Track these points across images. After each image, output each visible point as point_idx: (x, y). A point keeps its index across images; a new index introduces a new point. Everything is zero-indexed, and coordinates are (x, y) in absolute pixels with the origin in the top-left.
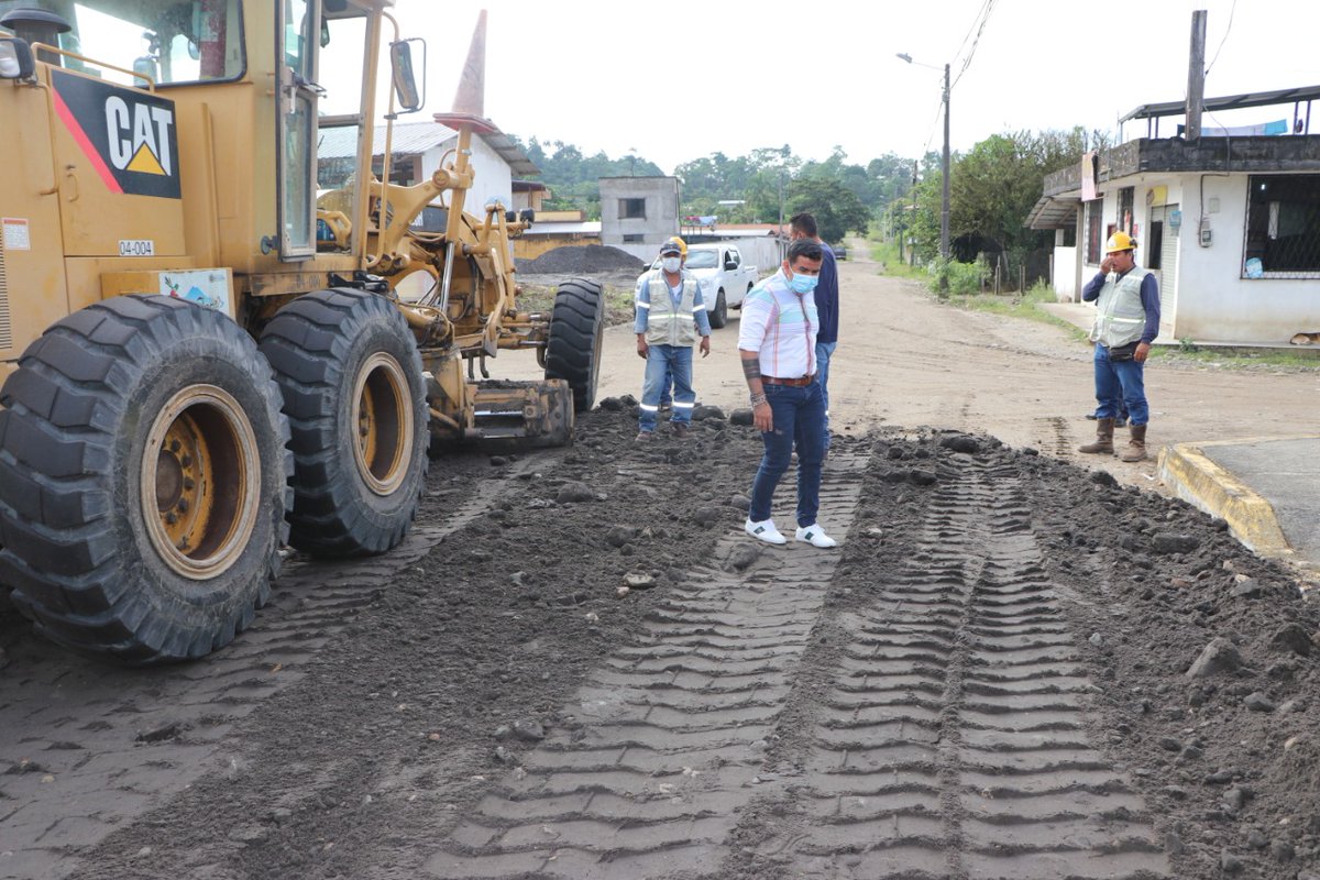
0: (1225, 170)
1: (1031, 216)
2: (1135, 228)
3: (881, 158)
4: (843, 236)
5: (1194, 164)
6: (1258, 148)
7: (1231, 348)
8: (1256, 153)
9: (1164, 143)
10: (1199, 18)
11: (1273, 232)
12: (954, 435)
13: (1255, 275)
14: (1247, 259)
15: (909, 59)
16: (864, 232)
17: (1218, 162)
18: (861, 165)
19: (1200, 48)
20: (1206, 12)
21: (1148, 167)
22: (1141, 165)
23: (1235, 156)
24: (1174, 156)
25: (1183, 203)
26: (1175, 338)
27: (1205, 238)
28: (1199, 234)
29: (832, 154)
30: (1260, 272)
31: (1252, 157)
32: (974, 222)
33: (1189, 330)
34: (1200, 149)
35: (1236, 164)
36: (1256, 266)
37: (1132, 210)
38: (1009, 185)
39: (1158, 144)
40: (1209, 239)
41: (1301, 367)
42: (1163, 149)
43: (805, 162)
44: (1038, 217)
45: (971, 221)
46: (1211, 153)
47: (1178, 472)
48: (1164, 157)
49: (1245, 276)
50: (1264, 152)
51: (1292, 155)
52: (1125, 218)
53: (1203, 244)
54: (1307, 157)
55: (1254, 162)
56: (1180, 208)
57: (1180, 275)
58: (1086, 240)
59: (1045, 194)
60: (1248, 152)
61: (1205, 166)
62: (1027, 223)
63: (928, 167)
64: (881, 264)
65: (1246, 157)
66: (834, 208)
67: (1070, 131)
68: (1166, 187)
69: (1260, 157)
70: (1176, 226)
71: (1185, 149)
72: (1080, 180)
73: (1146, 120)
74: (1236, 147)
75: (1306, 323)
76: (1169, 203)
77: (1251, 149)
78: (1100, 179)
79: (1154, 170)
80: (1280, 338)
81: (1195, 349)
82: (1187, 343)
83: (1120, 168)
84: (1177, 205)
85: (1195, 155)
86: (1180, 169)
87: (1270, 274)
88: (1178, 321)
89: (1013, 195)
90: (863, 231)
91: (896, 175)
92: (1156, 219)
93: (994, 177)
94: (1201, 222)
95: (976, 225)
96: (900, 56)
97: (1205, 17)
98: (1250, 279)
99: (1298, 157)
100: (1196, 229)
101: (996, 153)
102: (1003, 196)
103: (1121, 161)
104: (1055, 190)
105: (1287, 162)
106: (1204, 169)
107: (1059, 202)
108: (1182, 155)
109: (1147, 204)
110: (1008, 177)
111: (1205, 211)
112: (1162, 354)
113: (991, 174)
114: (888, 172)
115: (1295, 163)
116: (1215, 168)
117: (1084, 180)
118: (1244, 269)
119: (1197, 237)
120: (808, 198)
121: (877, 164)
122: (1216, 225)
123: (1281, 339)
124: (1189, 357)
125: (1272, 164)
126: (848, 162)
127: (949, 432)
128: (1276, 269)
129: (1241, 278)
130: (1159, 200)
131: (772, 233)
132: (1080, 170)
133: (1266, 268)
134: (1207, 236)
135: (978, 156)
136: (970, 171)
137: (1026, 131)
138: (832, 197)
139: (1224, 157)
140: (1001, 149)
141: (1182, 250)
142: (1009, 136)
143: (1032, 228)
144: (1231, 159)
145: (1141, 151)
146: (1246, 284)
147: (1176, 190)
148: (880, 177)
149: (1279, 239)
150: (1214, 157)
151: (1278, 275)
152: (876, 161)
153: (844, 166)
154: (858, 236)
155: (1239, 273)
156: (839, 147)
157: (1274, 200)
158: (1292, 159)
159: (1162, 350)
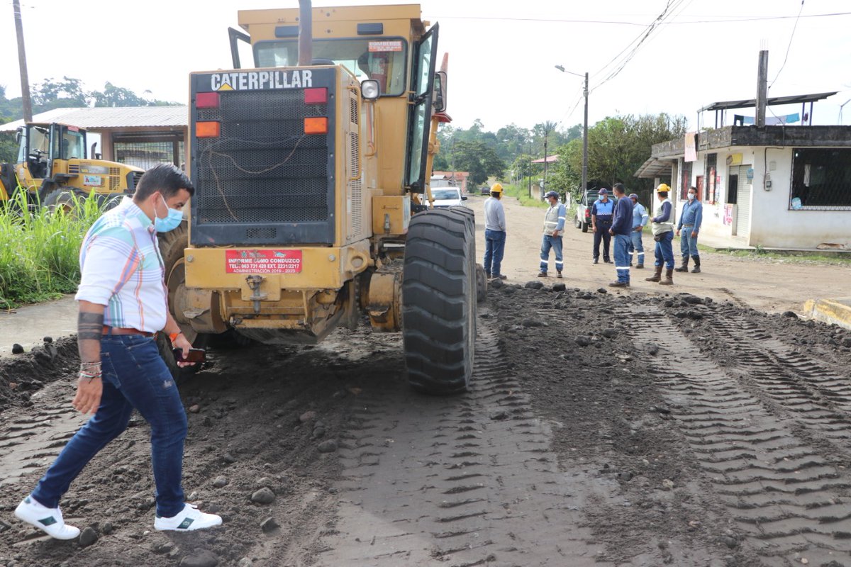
0: (782, 145)
1: (640, 170)
2: (718, 178)
3: (506, 127)
4: (487, 179)
5: (763, 142)
6: (800, 133)
7: (785, 251)
8: (799, 135)
9: (747, 129)
10: (764, 55)
11: (806, 182)
12: (688, 296)
13: (797, 208)
14: (792, 198)
15: (562, 69)
16: (502, 177)
17: (778, 141)
18: (492, 132)
19: (764, 72)
20: (767, 51)
21: (736, 142)
22: (733, 142)
23: (787, 137)
24: (752, 137)
25: (755, 165)
26: (750, 245)
27: (768, 185)
28: (764, 183)
29: (473, 125)
30: (800, 206)
31: (797, 138)
32: (598, 173)
33: (758, 241)
34: (767, 133)
35: (788, 142)
36: (797, 203)
37: (716, 167)
38: (621, 149)
39: (742, 130)
40: (770, 186)
41: (830, 263)
42: (745, 132)
43: (454, 130)
44: (644, 170)
45: (596, 172)
46: (774, 135)
47: (826, 312)
48: (746, 137)
49: (791, 208)
50: (804, 135)
51: (820, 137)
52: (711, 172)
53: (766, 189)
54: (829, 138)
55: (798, 141)
56: (753, 167)
57: (753, 207)
58: (679, 185)
59: (652, 156)
60: (795, 135)
61: (770, 142)
62: (636, 174)
63: (537, 134)
64: (516, 198)
65: (794, 138)
66: (482, 161)
67: (657, 115)
68: (742, 155)
69: (801, 138)
70: (750, 178)
71: (759, 133)
72: (684, 149)
73: (715, 111)
74: (788, 132)
75: (827, 236)
76: (743, 164)
77: (796, 133)
78: (700, 148)
79: (740, 145)
80: (813, 244)
81: (765, 252)
82: (760, 248)
83: (716, 142)
84: (751, 165)
85: (764, 136)
86: (756, 144)
87: (805, 207)
88: (752, 235)
89: (623, 155)
90: (500, 176)
91: (516, 140)
92: (733, 173)
93: (611, 144)
94: (765, 176)
95: (599, 175)
96: (557, 67)
97: (767, 55)
98: (794, 210)
99: (823, 139)
100: (762, 180)
101: (612, 128)
102: (617, 156)
103: (717, 138)
104: (661, 153)
105: (817, 141)
106: (770, 144)
107: (661, 161)
108: (757, 136)
109: (727, 164)
110: (621, 144)
111: (768, 169)
112: (747, 255)
113: (609, 142)
114: (511, 137)
115: (821, 142)
116: (776, 144)
117: (686, 149)
118: (790, 204)
119: (763, 185)
120: (465, 155)
121: (503, 131)
122: (774, 177)
123: (812, 246)
124: (763, 256)
125: (809, 142)
126: (484, 130)
127: (684, 294)
128: (808, 205)
129: (789, 209)
130: (736, 161)
131: (445, 177)
132: (684, 143)
133: (803, 203)
134: (769, 184)
135: (601, 131)
136: (597, 140)
137: (631, 115)
138: (481, 154)
139: (780, 137)
140: (616, 126)
141: (754, 192)
142: (620, 118)
143: (640, 177)
144: (785, 139)
145: (732, 133)
146: (791, 212)
147: (749, 156)
148: (506, 140)
149: (810, 186)
150: (775, 138)
151: (810, 208)
152: (503, 129)
153: (481, 133)
154: (497, 180)
155: (787, 206)
156: (478, 120)
157: (808, 163)
158: (820, 140)
159: (746, 252)
